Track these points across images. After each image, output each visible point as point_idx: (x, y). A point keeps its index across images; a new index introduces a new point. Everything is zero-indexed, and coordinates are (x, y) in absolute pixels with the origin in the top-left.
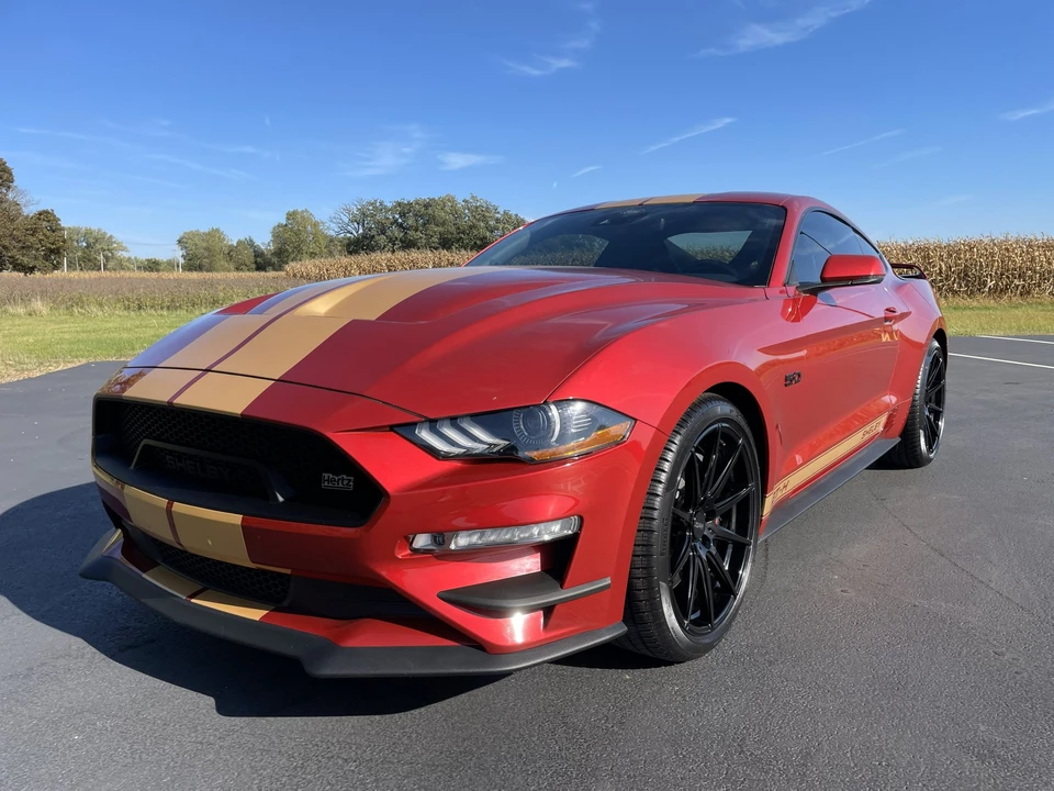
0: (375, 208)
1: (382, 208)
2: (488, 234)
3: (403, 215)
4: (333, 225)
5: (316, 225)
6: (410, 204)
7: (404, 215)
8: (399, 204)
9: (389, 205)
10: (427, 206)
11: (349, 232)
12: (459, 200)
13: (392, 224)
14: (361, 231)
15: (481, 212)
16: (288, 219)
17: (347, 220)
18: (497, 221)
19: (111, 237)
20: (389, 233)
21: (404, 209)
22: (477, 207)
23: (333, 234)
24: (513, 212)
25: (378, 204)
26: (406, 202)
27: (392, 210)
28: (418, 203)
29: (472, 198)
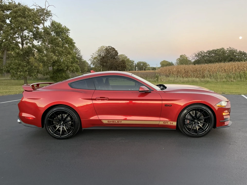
3: (209, 54)
4: (191, 58)
5: (187, 58)
8: (208, 51)
10: (216, 51)
11: (195, 59)
12: (226, 49)
14: (198, 59)
16: (180, 57)
17: (194, 56)
18: (237, 53)
19: (147, 63)
21: (210, 52)
22: (231, 50)
23: (190, 60)
25: (203, 52)
26: (210, 50)
27: (207, 53)
28: (213, 50)
29: (230, 48)
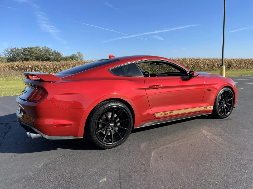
0: (16, 50)
1: (18, 49)
2: (50, 57)
4: (2, 54)
6: (26, 49)
7: (25, 52)
8: (23, 48)
9: (20, 49)
10: (31, 49)
11: (8, 56)
12: (41, 47)
13: (21, 54)
14: (11, 56)
15: (47, 51)
17: (7, 53)
18: (52, 53)
20: (20, 56)
21: (24, 50)
22: (46, 50)
23: (3, 56)
24: (56, 51)
25: (16, 48)
26: (25, 48)
27: (21, 50)
28: (28, 48)
29: (45, 47)
